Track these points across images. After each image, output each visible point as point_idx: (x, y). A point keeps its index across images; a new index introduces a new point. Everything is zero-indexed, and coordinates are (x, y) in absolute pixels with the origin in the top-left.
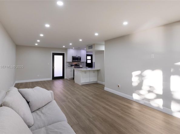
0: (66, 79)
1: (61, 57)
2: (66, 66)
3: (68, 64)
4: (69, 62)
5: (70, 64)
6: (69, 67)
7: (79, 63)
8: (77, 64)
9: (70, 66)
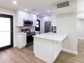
0: (16, 47)
1: (9, 19)
2: (15, 31)
3: (18, 29)
4: (19, 27)
5: (20, 29)
6: (19, 32)
7: (30, 27)
8: (28, 29)
9: (21, 31)
